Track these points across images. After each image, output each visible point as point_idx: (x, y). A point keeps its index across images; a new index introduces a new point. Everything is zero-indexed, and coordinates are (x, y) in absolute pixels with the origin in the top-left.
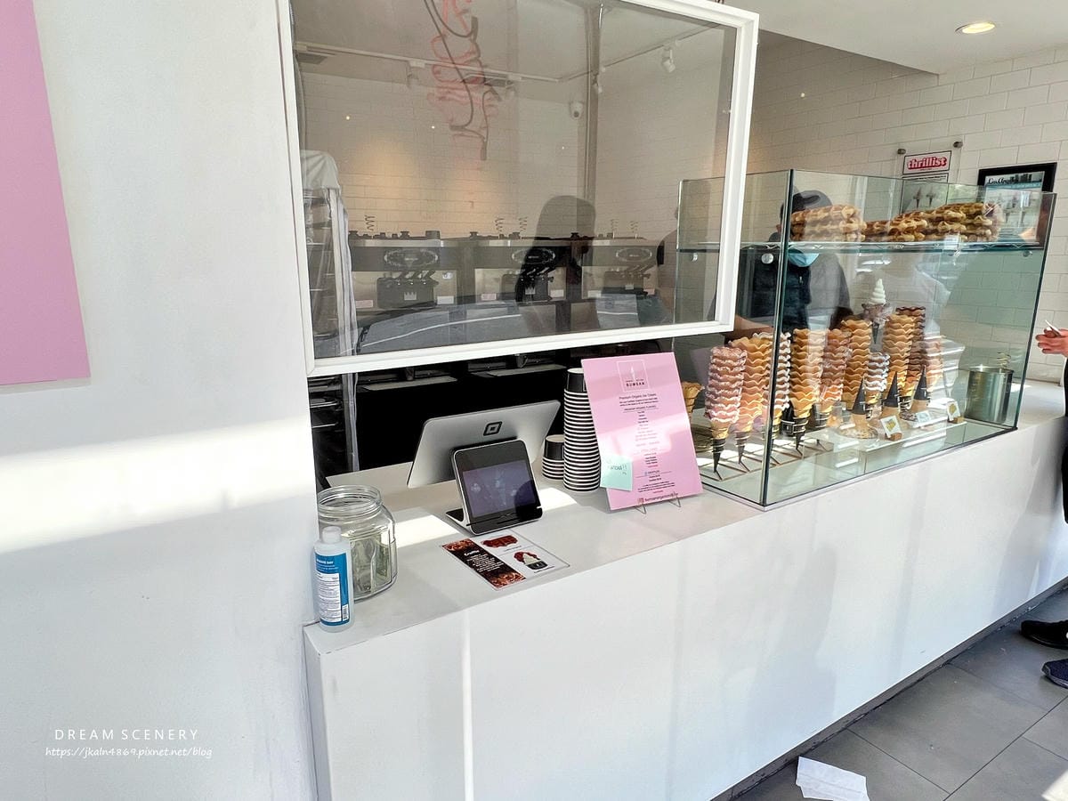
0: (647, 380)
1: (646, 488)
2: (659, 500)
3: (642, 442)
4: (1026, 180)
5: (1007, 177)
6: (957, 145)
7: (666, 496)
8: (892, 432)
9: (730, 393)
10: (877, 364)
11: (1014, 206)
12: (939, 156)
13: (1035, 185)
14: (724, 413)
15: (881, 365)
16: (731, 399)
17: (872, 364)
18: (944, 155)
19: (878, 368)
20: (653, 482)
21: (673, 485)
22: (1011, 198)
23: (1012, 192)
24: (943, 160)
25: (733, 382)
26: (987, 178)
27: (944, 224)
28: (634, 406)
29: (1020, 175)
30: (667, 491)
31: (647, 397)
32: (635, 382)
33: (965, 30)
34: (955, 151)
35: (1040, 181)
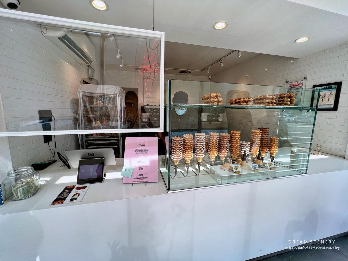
0: (146, 145)
1: (137, 178)
2: (141, 182)
3: (139, 163)
4: (330, 88)
5: (323, 87)
6: (305, 78)
7: (143, 181)
8: (237, 170)
9: (176, 151)
10: (244, 146)
11: (325, 97)
12: (299, 82)
13: (333, 89)
14: (174, 157)
15: (246, 146)
16: (177, 153)
17: (243, 145)
18: (300, 82)
19: (245, 147)
20: (140, 176)
21: (147, 178)
22: (324, 94)
23: (324, 92)
24: (300, 83)
25: (176, 148)
26: (316, 88)
27: (265, 100)
28: (139, 152)
29: (328, 86)
30: (144, 180)
31: (145, 150)
32: (142, 145)
33: (297, 41)
34: (304, 80)
35: (335, 88)
